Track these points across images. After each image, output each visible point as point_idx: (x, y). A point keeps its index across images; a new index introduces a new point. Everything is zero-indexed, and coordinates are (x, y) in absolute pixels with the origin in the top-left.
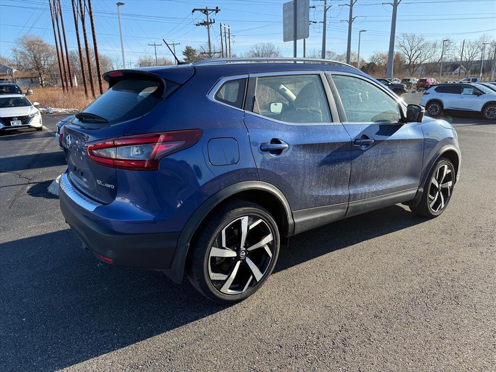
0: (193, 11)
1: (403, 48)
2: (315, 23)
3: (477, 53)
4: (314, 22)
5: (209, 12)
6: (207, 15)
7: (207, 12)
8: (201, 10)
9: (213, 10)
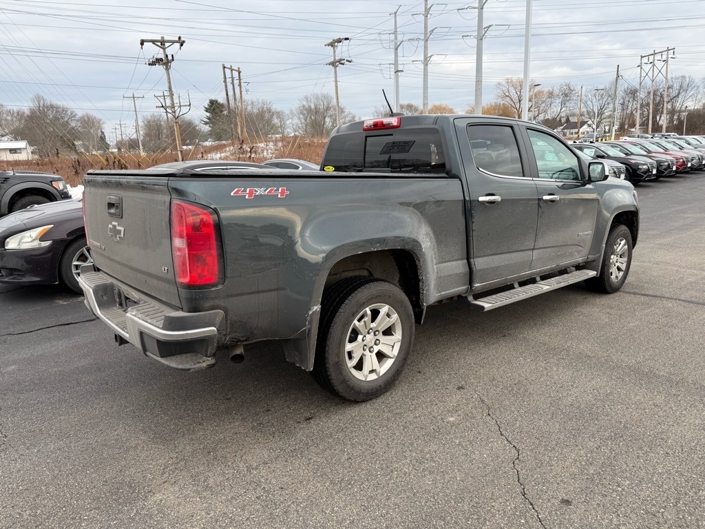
0: (142, 44)
1: (508, 99)
2: (350, 62)
3: (608, 104)
4: (348, 61)
5: (167, 45)
6: (164, 49)
7: (164, 45)
8: (154, 42)
9: (173, 42)
